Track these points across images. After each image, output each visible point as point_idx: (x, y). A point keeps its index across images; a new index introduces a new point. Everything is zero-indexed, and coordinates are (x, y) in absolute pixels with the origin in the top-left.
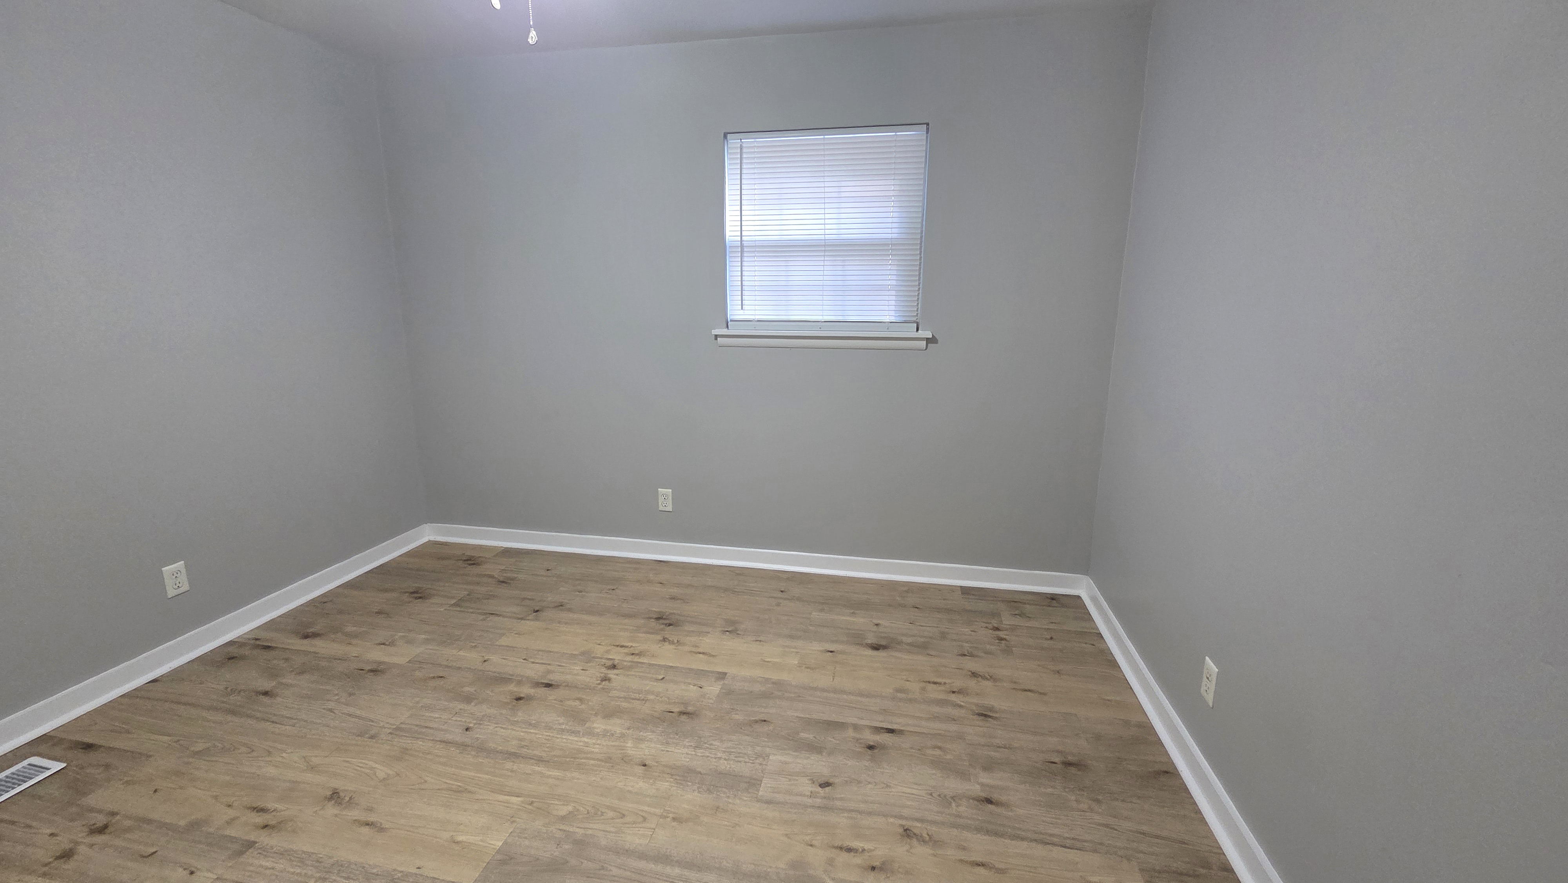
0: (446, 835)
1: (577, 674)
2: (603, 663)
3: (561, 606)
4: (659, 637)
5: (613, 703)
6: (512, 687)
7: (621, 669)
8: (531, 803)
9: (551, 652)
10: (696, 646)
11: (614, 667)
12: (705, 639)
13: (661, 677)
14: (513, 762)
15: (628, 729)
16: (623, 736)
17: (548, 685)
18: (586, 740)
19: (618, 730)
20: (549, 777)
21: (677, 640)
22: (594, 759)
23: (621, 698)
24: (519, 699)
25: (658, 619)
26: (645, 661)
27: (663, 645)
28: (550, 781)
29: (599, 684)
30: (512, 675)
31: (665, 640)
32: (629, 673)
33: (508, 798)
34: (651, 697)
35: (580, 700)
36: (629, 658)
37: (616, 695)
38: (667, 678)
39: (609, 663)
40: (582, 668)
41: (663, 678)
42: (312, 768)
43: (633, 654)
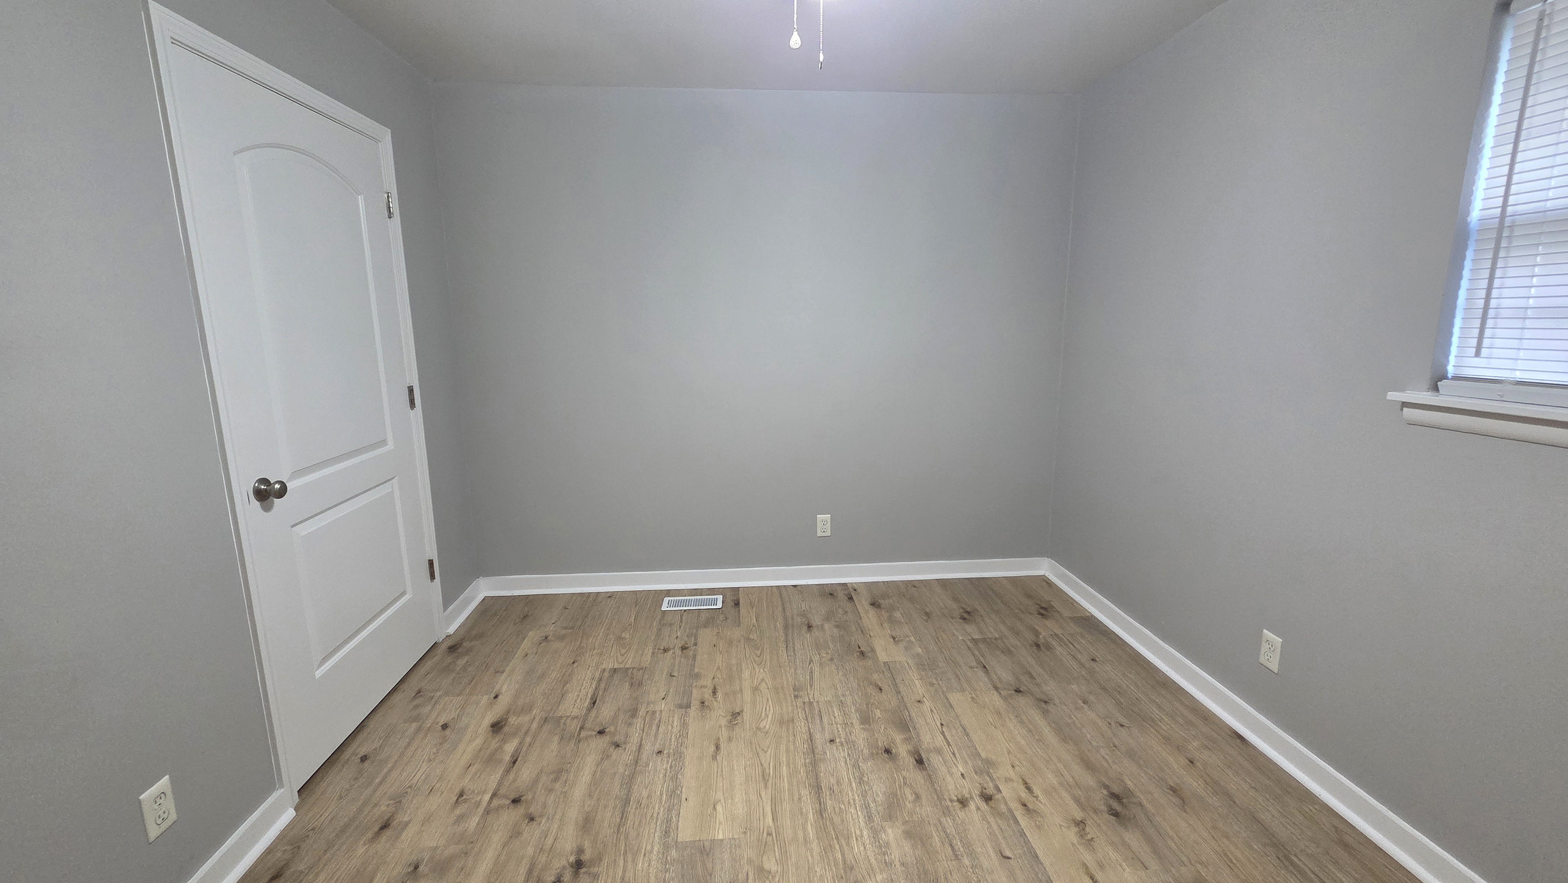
0: (720, 796)
1: (951, 775)
2: (985, 785)
3: (1046, 702)
4: (1079, 815)
5: (933, 829)
6: (898, 738)
7: (991, 807)
8: (769, 834)
9: (968, 735)
10: (1101, 866)
11: (987, 798)
12: (1128, 870)
13: (1008, 853)
14: (810, 793)
15: (903, 864)
16: (888, 864)
17: (920, 762)
18: (865, 833)
19: (895, 854)
20: (805, 829)
21: (1092, 838)
22: (843, 855)
23: (945, 832)
24: (888, 751)
25: (1115, 796)
26: (1021, 821)
27: (1068, 828)
28: (801, 834)
29: (951, 801)
30: (915, 728)
31: (1080, 824)
32: (991, 820)
33: (769, 813)
34: (966, 861)
35: (918, 797)
36: (1015, 806)
37: (947, 826)
38: (1012, 862)
39: (991, 790)
40: (964, 772)
41: (1009, 858)
42: (756, 689)
43: (1024, 805)
